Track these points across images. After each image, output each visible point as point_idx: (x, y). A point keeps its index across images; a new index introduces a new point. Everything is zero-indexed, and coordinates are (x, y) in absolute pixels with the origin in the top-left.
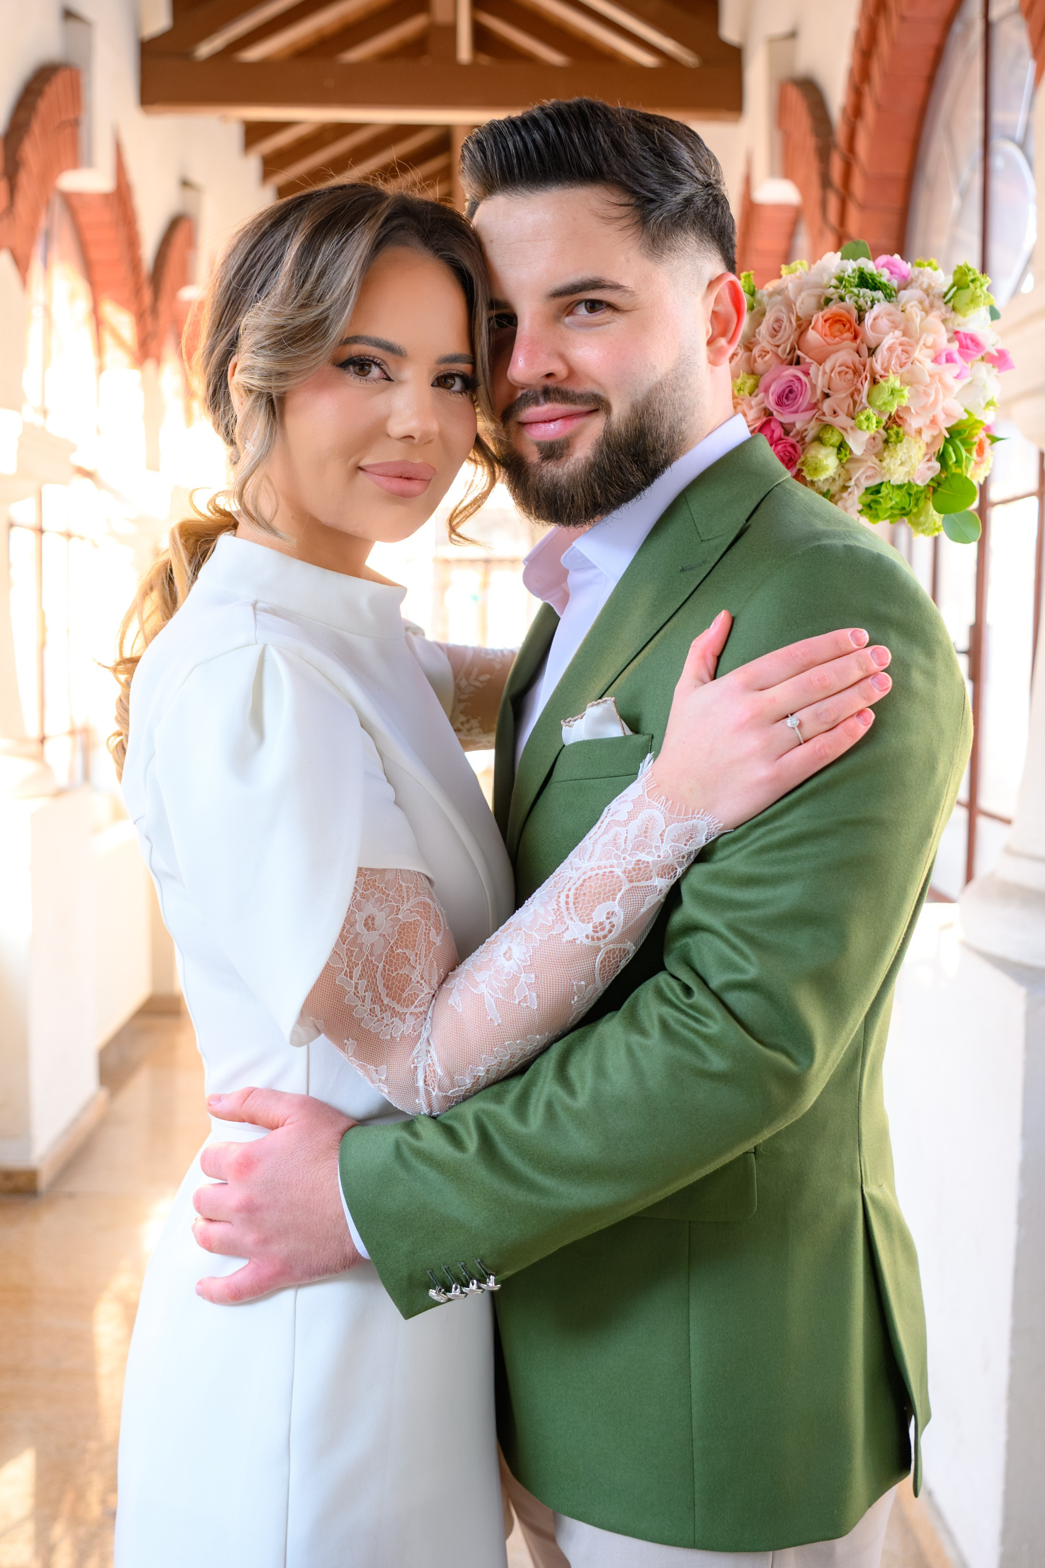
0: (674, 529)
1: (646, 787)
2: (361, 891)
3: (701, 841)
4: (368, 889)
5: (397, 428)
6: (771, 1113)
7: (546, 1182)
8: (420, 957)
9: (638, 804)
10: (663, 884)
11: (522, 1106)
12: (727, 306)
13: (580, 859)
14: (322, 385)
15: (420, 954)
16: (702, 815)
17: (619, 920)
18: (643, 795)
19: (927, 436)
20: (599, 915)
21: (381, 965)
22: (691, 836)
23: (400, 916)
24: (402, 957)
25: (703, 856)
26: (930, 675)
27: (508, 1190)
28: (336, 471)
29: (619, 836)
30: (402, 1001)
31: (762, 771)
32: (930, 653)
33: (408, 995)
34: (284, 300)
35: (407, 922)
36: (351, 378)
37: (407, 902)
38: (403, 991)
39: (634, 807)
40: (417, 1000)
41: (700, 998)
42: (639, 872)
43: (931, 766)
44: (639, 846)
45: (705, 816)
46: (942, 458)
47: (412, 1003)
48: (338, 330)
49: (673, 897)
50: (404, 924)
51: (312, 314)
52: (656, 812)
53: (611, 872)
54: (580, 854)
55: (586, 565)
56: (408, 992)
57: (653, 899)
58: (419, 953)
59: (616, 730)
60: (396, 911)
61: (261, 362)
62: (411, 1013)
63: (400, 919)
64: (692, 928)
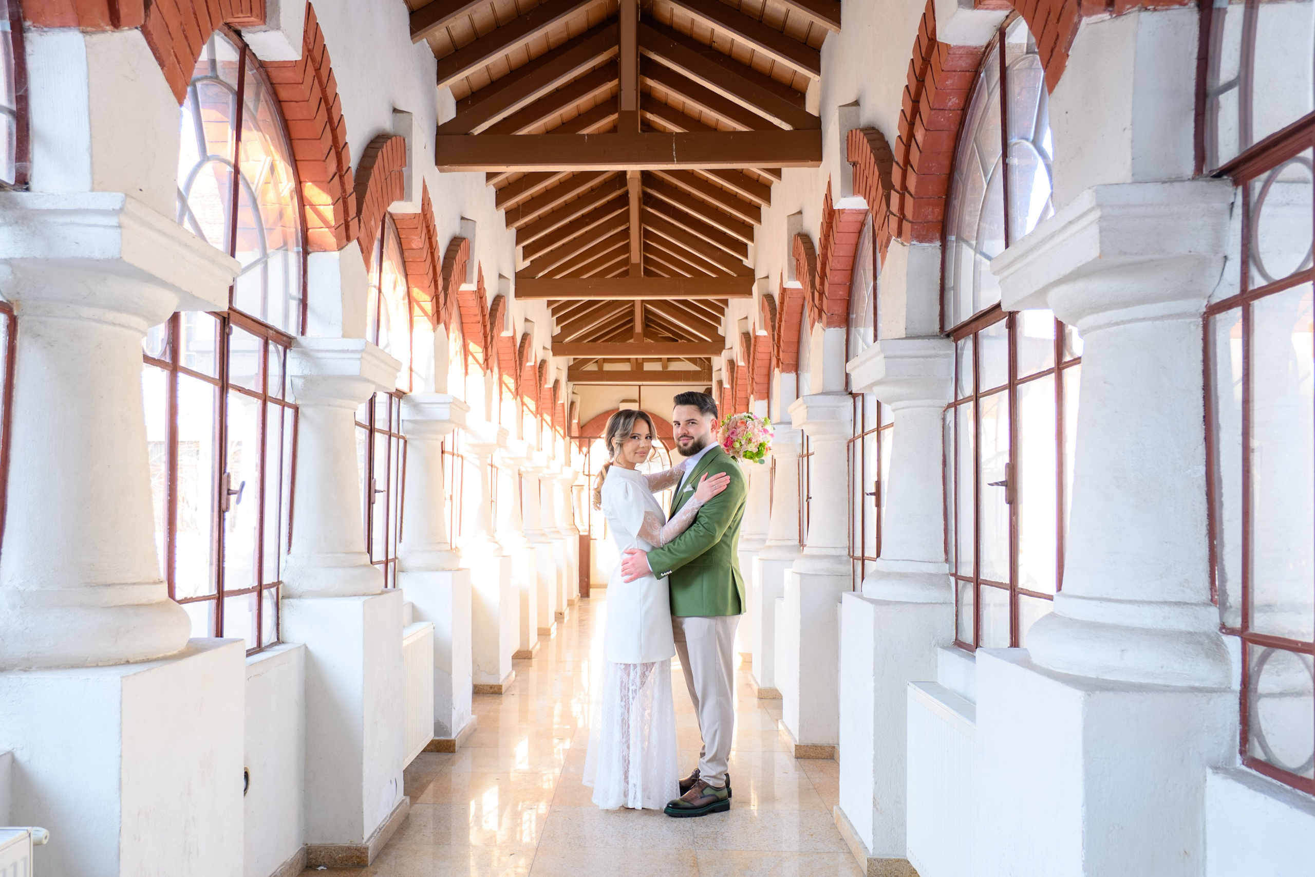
0: (703, 459)
1: (694, 497)
3: (702, 504)
5: (641, 446)
6: (710, 542)
7: (678, 554)
9: (693, 499)
10: (696, 511)
11: (674, 544)
12: (715, 424)
13: (685, 507)
14: (629, 441)
17: (690, 515)
19: (756, 444)
20: (687, 515)
22: (701, 503)
25: (703, 506)
26: (738, 482)
27: (673, 556)
28: (632, 454)
29: (690, 504)
31: (710, 493)
32: (738, 479)
34: (621, 430)
36: (633, 440)
41: (699, 525)
42: (693, 509)
43: (737, 495)
44: (693, 505)
45: (703, 500)
46: (758, 448)
48: (631, 433)
49: (698, 513)
51: (626, 432)
52: (695, 500)
55: (689, 464)
57: (696, 513)
59: (691, 489)
61: (619, 439)
64: (701, 516)
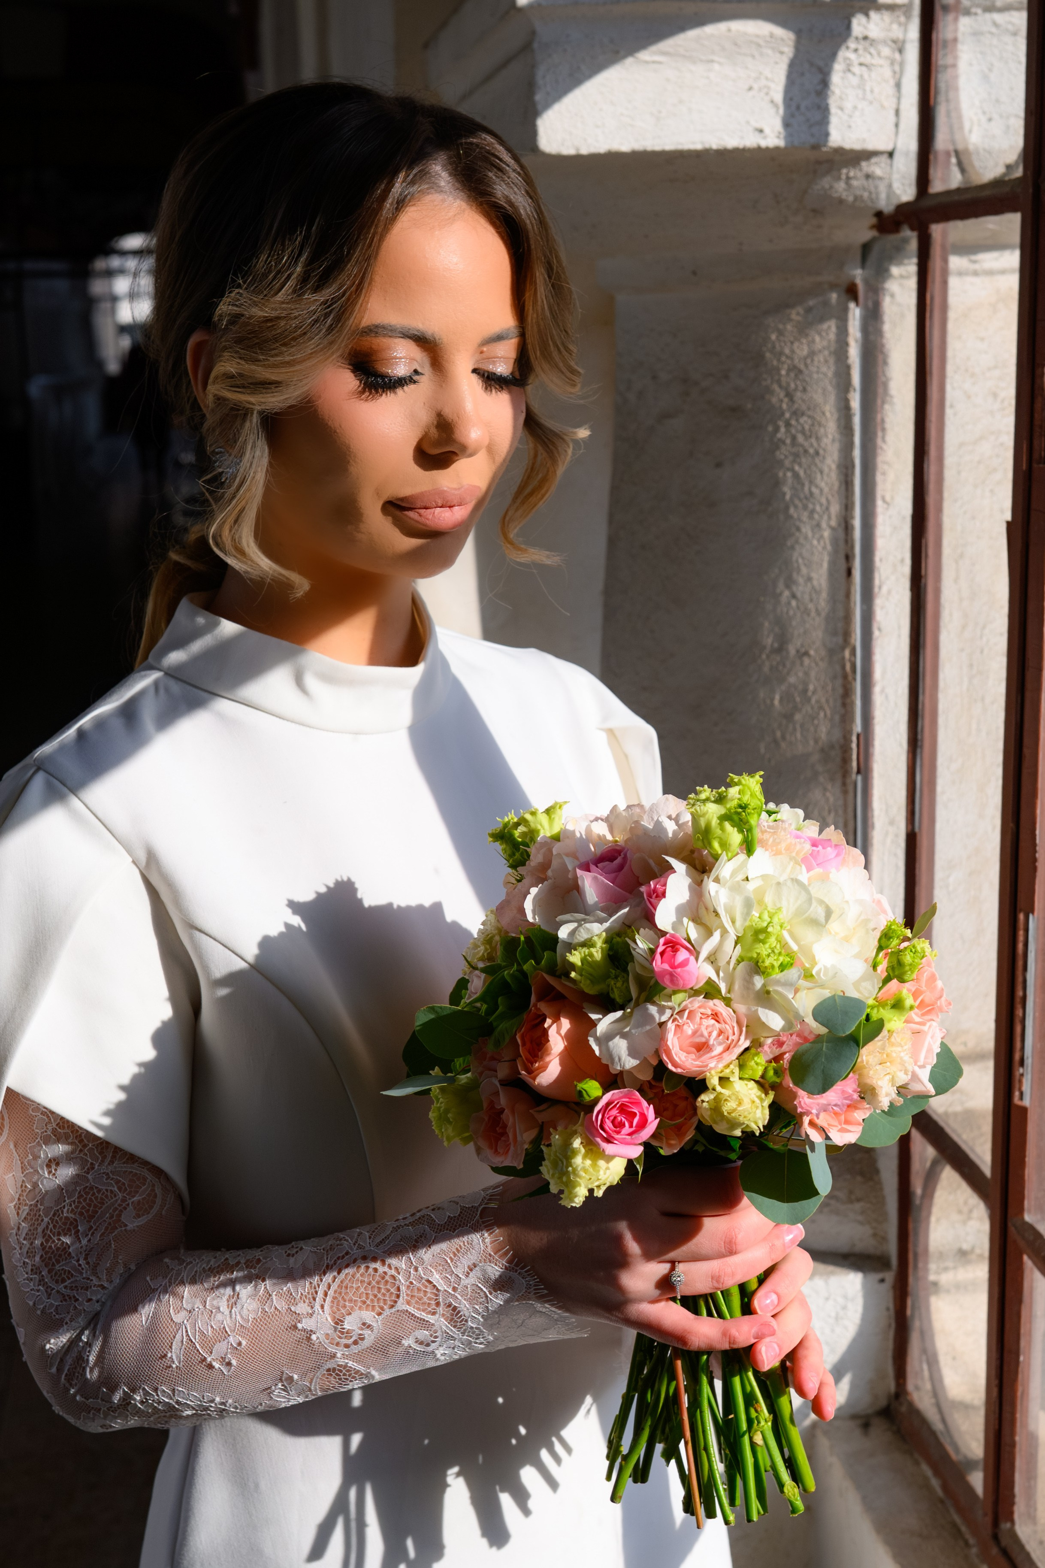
1: (486, 1201)
2: (54, 1126)
4: (64, 1128)
8: (93, 1233)
13: (370, 1238)
15: (96, 1230)
16: (526, 1272)
18: (477, 1208)
21: (46, 1220)
23: (90, 1176)
24: (71, 1223)
29: (423, 1239)
30: (54, 1273)
33: (63, 1269)
35: (96, 1188)
37: (109, 1164)
38: (58, 1262)
39: (459, 1215)
40: (70, 1281)
45: (528, 1275)
47: (63, 1281)
50: (92, 1188)
53: (393, 1277)
54: (374, 1232)
56: (62, 1265)
58: (94, 1228)
60: (88, 1169)
62: (58, 1292)
63: (88, 1180)
